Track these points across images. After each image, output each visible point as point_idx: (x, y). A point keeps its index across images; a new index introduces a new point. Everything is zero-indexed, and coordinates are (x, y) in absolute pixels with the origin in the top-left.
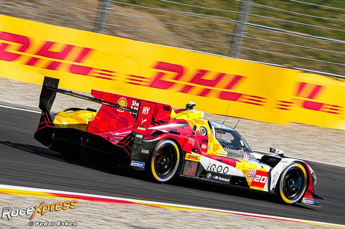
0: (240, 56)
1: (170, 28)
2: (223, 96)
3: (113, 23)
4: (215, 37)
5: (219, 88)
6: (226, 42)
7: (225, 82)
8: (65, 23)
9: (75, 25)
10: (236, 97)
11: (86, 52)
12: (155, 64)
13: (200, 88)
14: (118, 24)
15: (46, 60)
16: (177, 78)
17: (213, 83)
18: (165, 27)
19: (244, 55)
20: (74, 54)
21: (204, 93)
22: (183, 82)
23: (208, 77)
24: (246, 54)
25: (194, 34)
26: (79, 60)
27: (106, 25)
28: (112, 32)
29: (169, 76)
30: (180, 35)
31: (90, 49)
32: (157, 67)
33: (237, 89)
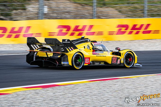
0: (147, 17)
1: (120, 11)
2: (144, 33)
3: (99, 14)
4: (137, 12)
5: (142, 30)
6: (142, 13)
7: (144, 27)
8: (81, 18)
9: (85, 17)
10: (149, 32)
11: (91, 27)
12: (117, 26)
13: (135, 31)
14: (101, 14)
15: (77, 33)
16: (126, 29)
17: (140, 28)
18: (118, 12)
19: (149, 16)
20: (87, 28)
21: (137, 33)
22: (129, 30)
23: (138, 27)
24: (150, 16)
25: (129, 12)
26: (89, 30)
27: (96, 15)
28: (99, 17)
29: (123, 29)
30: (124, 14)
31: (92, 25)
32: (118, 27)
33: (149, 29)
